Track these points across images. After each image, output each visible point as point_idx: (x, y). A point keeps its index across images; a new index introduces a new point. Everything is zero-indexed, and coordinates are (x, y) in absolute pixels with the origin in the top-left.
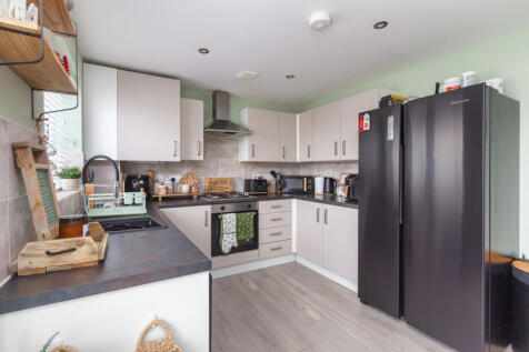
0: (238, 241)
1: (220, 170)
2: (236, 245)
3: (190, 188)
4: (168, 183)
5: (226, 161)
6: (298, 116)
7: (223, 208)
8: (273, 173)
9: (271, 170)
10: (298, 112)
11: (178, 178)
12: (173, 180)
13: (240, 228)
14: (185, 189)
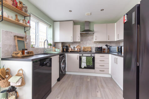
0: (87, 65)
1: (87, 44)
2: (86, 66)
3: (78, 49)
4: (72, 48)
5: (89, 42)
6: (115, 24)
7: (83, 55)
8: (107, 45)
9: (106, 44)
10: (116, 22)
11: (75, 46)
12: (74, 47)
13: (87, 61)
14: (76, 49)
